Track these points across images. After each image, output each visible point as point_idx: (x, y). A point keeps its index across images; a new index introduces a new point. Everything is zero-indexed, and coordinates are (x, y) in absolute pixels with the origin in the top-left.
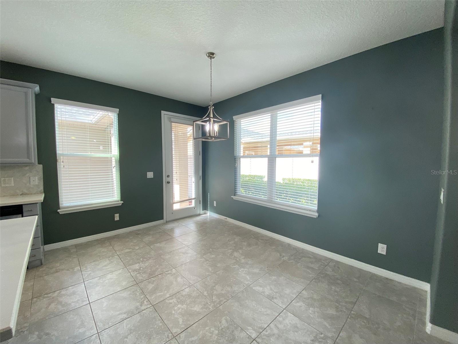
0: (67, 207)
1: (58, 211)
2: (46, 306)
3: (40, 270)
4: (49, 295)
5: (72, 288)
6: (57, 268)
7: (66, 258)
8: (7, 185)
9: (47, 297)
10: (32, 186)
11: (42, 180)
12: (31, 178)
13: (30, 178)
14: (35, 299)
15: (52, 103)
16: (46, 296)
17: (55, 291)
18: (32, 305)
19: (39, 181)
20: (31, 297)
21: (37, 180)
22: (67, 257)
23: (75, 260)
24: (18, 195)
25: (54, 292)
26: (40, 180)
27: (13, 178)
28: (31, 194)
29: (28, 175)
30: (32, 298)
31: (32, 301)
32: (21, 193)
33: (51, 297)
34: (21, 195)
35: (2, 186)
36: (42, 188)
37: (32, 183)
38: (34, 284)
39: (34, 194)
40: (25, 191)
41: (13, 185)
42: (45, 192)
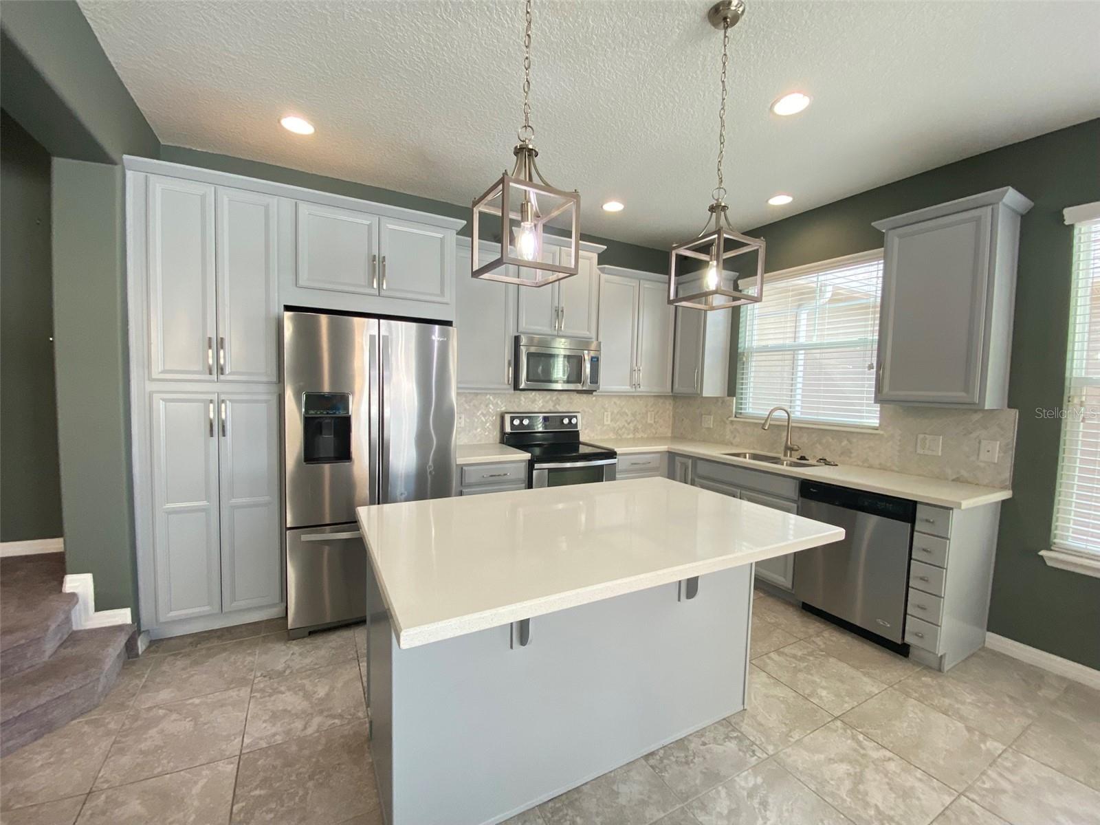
0: (1075, 551)
1: (1042, 553)
2: (832, 756)
3: (923, 679)
4: (866, 743)
5: (920, 780)
6: (957, 706)
7: (1007, 700)
8: (927, 452)
9: (859, 742)
10: (982, 465)
11: (1012, 453)
12: (984, 443)
13: (980, 442)
14: (839, 723)
15: (1067, 223)
16: (861, 737)
17: (886, 746)
18: (822, 728)
19: (1002, 454)
20: (839, 714)
21: (998, 449)
22: (1011, 698)
23: (1019, 723)
24: (947, 479)
25: (884, 747)
26: (1005, 453)
27: (941, 437)
28: (977, 484)
29: (974, 435)
30: (839, 716)
31: (832, 720)
32: (954, 477)
33: (864, 749)
34: (953, 480)
35: (918, 452)
36: (1007, 474)
37: (984, 456)
38: (876, 695)
39: (984, 486)
40: (964, 473)
41: (940, 454)
42: (1015, 486)
